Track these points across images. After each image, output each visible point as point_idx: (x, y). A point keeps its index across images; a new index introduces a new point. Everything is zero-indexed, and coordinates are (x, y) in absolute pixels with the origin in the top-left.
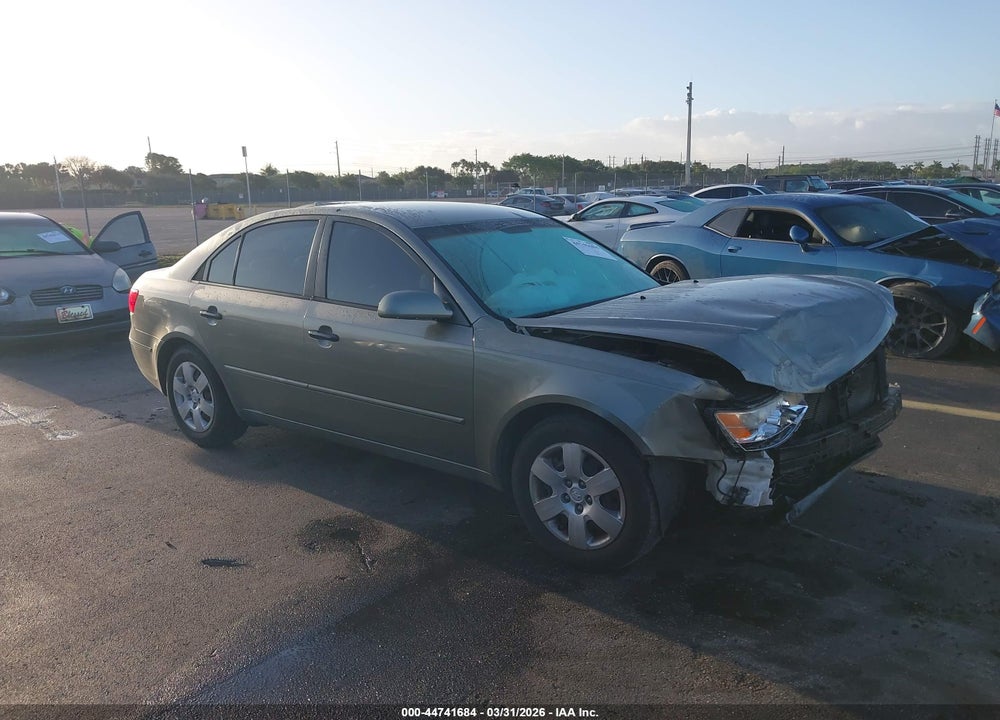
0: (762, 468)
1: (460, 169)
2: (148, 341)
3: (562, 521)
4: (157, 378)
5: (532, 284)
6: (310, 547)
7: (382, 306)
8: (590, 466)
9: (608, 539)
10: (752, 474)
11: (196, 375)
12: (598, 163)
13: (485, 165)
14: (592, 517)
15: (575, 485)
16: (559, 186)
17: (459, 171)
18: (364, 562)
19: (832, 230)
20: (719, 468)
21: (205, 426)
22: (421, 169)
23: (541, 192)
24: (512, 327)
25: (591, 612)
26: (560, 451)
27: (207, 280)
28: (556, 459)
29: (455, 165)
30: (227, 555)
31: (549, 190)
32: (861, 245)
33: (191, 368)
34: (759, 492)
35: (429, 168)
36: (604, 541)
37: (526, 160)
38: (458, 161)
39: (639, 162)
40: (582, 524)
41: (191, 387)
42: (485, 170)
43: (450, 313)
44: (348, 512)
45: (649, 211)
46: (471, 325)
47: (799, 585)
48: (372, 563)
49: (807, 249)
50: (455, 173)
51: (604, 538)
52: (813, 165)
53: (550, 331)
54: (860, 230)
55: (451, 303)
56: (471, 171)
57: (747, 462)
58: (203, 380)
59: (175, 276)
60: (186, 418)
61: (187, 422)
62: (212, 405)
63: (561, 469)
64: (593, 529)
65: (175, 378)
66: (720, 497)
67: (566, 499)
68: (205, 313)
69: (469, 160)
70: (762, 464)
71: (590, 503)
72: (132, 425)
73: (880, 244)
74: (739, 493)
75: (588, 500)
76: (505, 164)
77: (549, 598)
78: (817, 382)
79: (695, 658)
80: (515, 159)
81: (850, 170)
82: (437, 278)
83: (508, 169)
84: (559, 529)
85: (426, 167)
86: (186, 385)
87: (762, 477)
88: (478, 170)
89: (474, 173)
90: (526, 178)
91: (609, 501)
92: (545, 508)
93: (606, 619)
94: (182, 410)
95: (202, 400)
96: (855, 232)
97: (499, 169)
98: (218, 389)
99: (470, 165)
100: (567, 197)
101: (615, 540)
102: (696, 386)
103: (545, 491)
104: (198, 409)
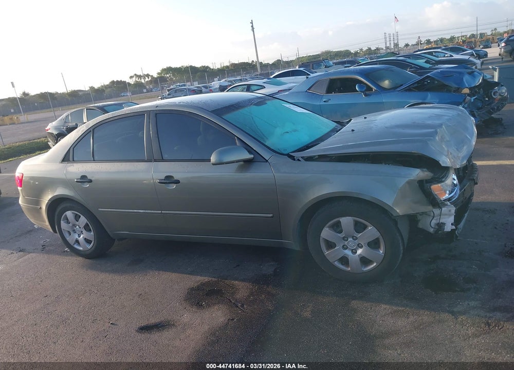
0: (450, 211)
1: (134, 79)
2: (37, 202)
3: (344, 260)
4: (47, 223)
5: (287, 132)
6: (199, 305)
7: (213, 158)
8: (360, 228)
9: (375, 264)
10: (446, 215)
11: (77, 218)
12: (207, 67)
13: (148, 75)
14: (364, 255)
15: (350, 239)
16: (193, 82)
17: (134, 80)
18: (237, 307)
19: (376, 83)
20: (430, 215)
21: (89, 247)
22: (113, 82)
23: (184, 85)
24: (293, 158)
25: (383, 306)
26: (339, 222)
27: (73, 161)
28: (337, 227)
29: (131, 77)
30: (153, 321)
31: (189, 84)
32: (393, 89)
33: (72, 214)
34: (449, 223)
35: (117, 81)
36: (373, 266)
37: (169, 70)
38: (133, 75)
39: (228, 65)
40: (358, 259)
41: (74, 225)
42: (148, 78)
43: (252, 156)
44: (206, 279)
45: (260, 87)
46: (267, 161)
47: (474, 267)
48: (242, 306)
49: (366, 95)
50: (132, 81)
51: (372, 264)
52: (313, 56)
53: (317, 157)
54: (389, 82)
55: (250, 150)
56: (141, 79)
57: (443, 209)
58: (83, 220)
59: (49, 161)
60: (74, 244)
61: (76, 246)
62: (92, 233)
63: (341, 232)
64: (365, 261)
65: (62, 222)
66: (432, 230)
67: (345, 247)
68: (78, 180)
69: (138, 74)
70: (450, 209)
71: (361, 247)
72: (33, 255)
73: (402, 87)
74: (441, 226)
75: (360, 246)
76: (158, 74)
77: (355, 304)
78: (462, 161)
79: (457, 319)
80: (163, 70)
81: (330, 56)
82: (237, 137)
83: (161, 75)
84: (342, 264)
85: (115, 80)
86: (71, 225)
87: (450, 215)
88: (145, 78)
89: (143, 81)
90: (171, 79)
91: (374, 244)
92: (332, 255)
93: (395, 308)
94: (71, 239)
95: (84, 231)
96: (386, 83)
97: (156, 77)
98: (95, 223)
99: (140, 77)
100: (203, 86)
101: (380, 264)
102: (417, 173)
103: (330, 245)
104: (82, 237)
